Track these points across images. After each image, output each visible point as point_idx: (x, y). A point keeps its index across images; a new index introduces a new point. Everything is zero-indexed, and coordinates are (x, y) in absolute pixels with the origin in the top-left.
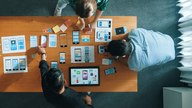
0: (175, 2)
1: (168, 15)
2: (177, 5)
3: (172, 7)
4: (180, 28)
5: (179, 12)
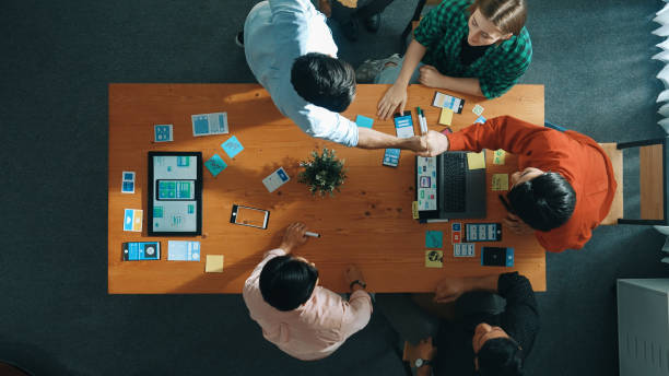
0: (650, 46)
1: (631, 84)
2: (653, 58)
3: (642, 63)
4: (662, 117)
5: (660, 76)
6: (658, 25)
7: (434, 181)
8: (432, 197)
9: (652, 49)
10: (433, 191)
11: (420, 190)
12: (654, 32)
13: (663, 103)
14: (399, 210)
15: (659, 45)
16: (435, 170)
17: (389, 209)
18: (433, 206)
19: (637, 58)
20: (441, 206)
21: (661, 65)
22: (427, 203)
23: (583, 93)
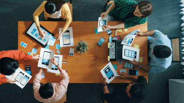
2: (180, 13)
4: (182, 31)
5: (182, 19)
6: (181, 3)
7: (114, 50)
8: (114, 55)
9: (179, 10)
10: (114, 53)
11: (110, 53)
12: (180, 5)
13: (183, 27)
14: (104, 59)
15: (181, 9)
16: (115, 47)
17: (101, 58)
18: (114, 57)
19: (175, 13)
20: (117, 57)
21: (182, 15)
22: (112, 56)
23: (158, 24)
